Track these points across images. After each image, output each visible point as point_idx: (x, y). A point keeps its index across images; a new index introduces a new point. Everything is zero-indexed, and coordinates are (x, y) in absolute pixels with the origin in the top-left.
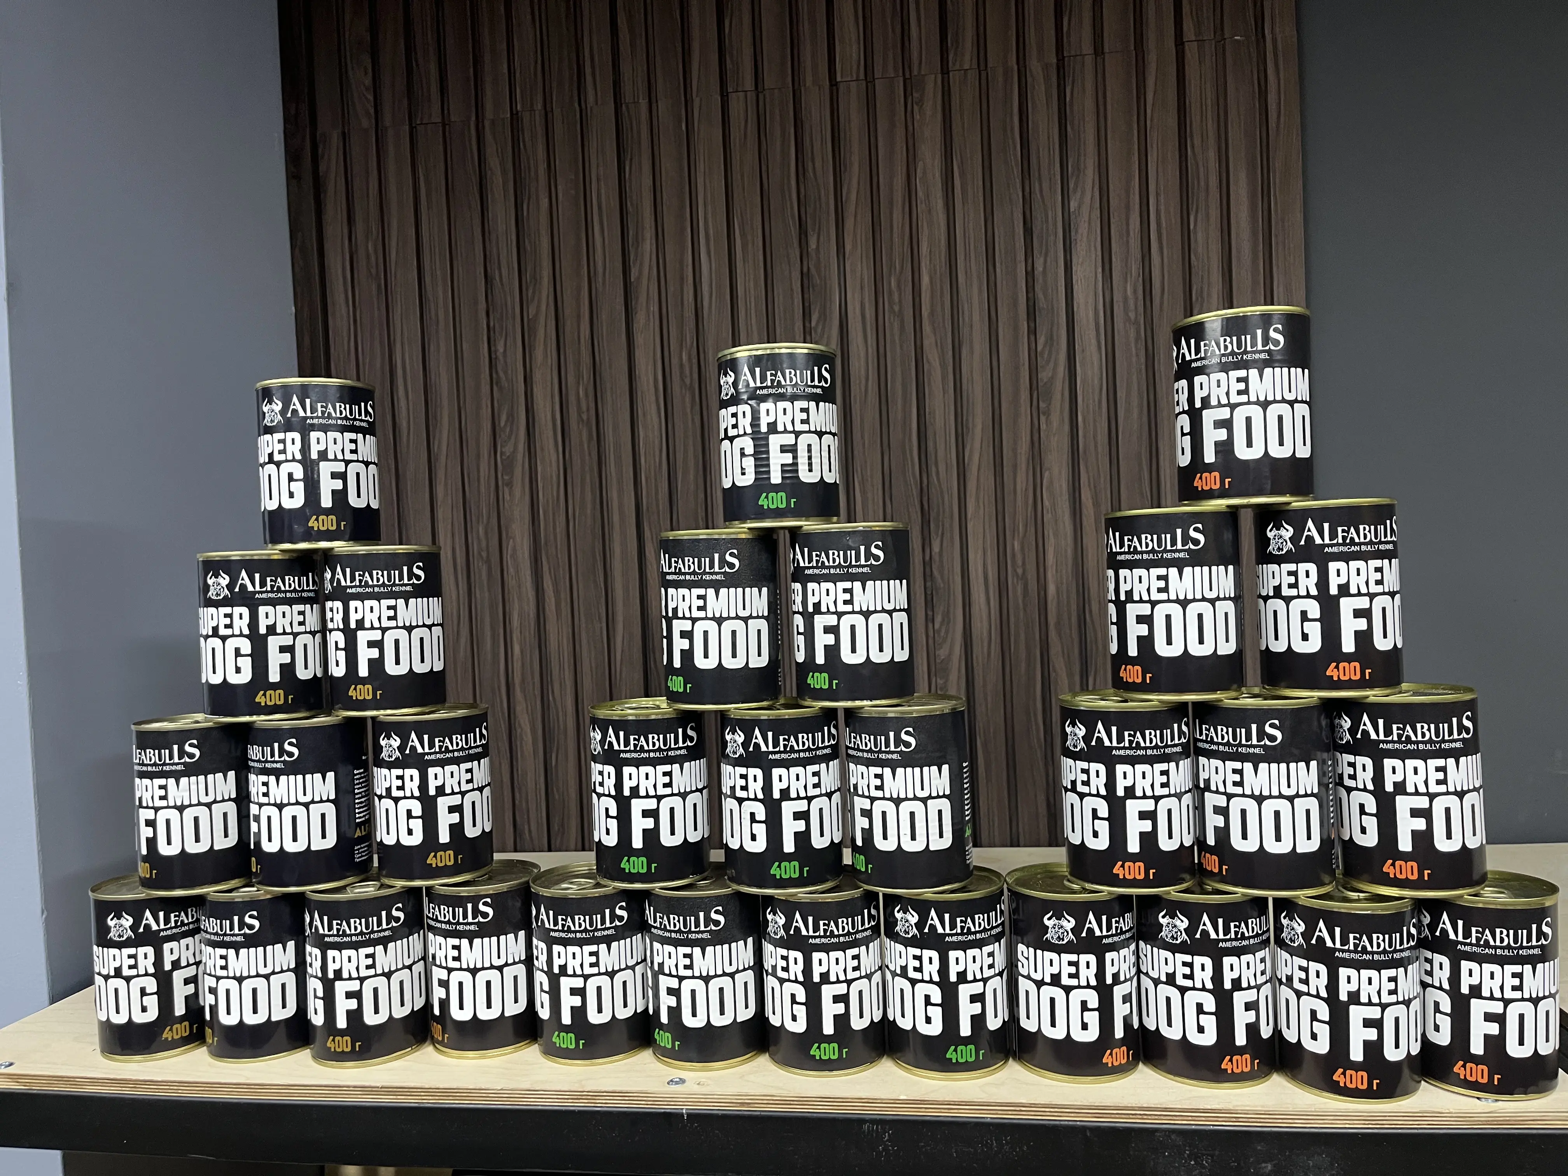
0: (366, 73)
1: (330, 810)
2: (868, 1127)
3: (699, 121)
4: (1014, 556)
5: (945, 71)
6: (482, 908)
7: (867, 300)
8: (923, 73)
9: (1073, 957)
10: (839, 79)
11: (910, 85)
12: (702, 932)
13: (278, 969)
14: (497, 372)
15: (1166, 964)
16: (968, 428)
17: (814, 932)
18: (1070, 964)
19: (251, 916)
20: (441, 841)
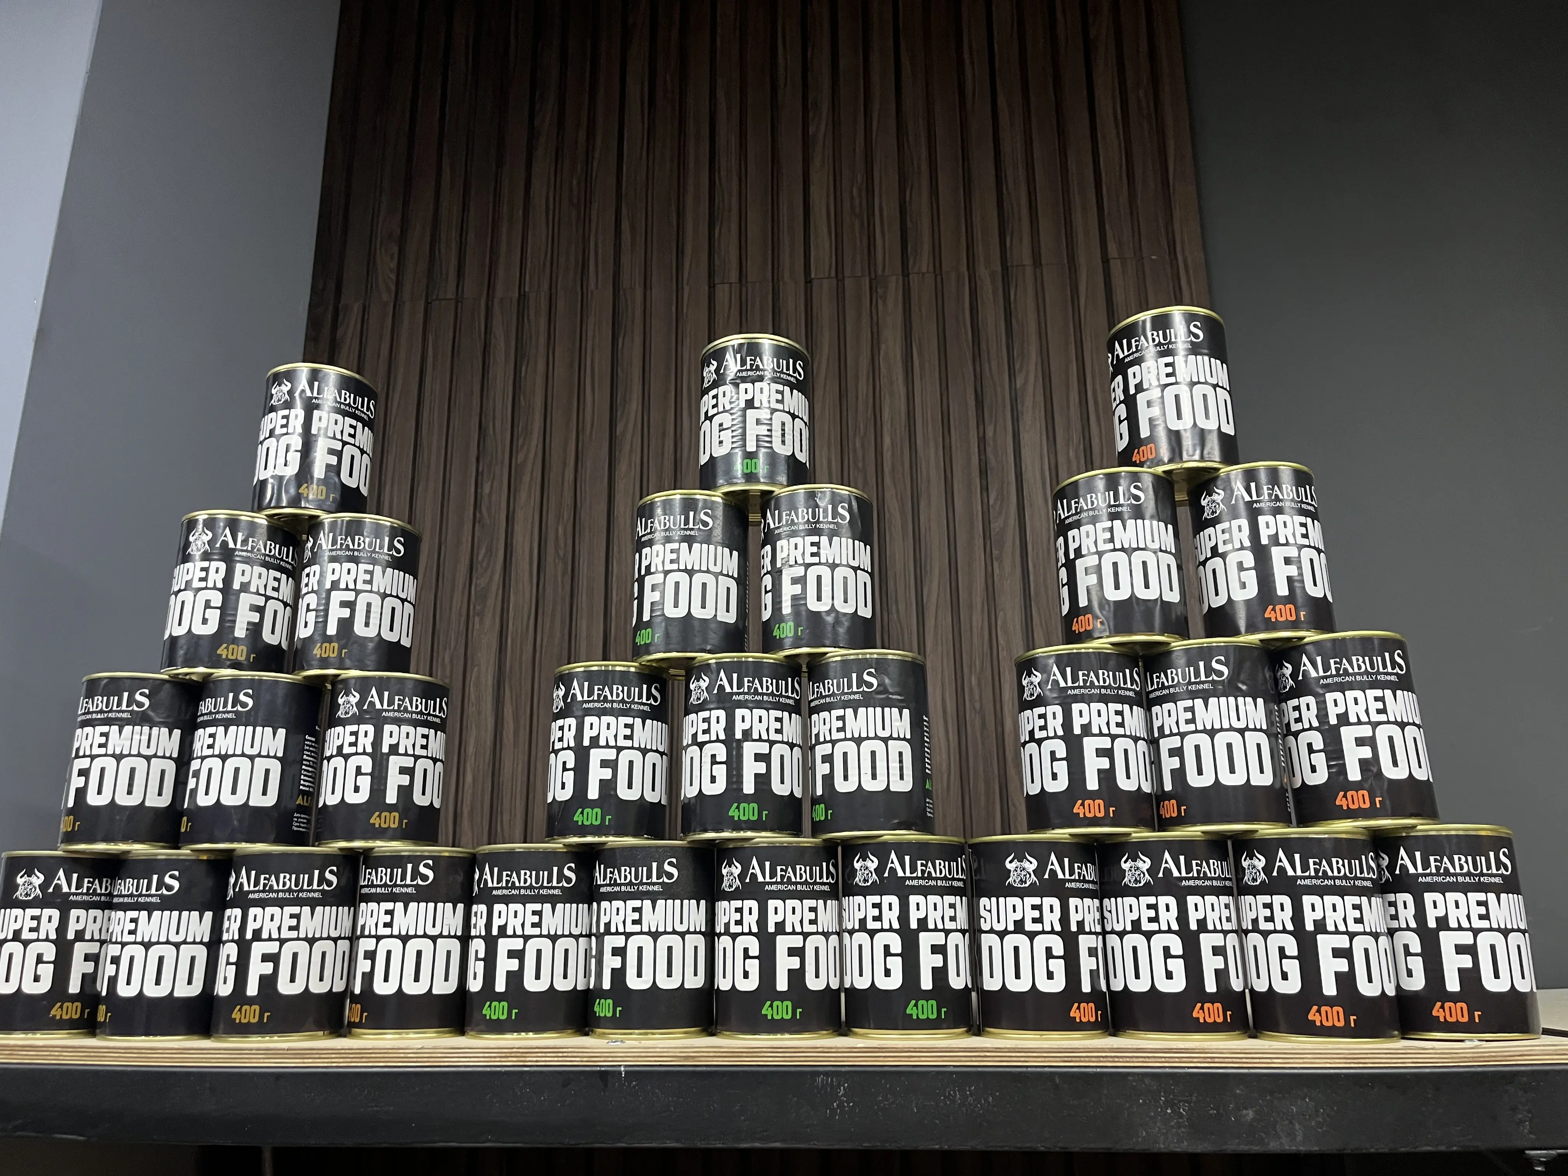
0: (392, 258)
1: (276, 768)
2: (823, 1079)
3: (688, 305)
4: (971, 690)
5: (906, 274)
6: (422, 870)
7: (833, 457)
8: (886, 273)
9: (1036, 901)
10: (813, 276)
11: (876, 283)
12: (654, 884)
13: (190, 939)
14: (481, 512)
15: (1131, 911)
16: (926, 571)
17: (771, 878)
18: (1034, 907)
19: (171, 876)
20: (388, 801)
